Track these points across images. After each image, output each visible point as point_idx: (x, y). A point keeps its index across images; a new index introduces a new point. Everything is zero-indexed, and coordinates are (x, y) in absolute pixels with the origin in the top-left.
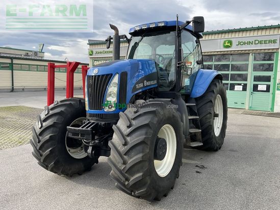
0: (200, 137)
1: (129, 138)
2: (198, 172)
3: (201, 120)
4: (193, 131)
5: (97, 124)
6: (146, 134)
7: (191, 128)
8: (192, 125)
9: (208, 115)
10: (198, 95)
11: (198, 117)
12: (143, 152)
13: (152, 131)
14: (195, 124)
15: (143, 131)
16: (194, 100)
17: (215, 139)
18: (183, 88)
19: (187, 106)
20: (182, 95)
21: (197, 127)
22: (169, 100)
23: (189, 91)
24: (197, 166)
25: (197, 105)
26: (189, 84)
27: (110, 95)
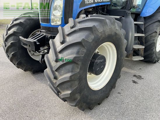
0: (142, 52)
1: (61, 55)
2: (134, 82)
3: (146, 38)
4: (137, 47)
5: (45, 36)
6: (78, 53)
7: (136, 44)
8: (137, 41)
9: (154, 34)
10: (148, 15)
11: (144, 35)
12: (72, 72)
13: (85, 51)
14: (140, 40)
15: (74, 50)
16: (143, 19)
17: (156, 55)
18: (134, 7)
19: (135, 24)
20: (131, 14)
21: (141, 44)
22: (118, 17)
23: (139, 10)
24: (135, 76)
25: (145, 24)
26: (140, 4)
27: (55, 9)
